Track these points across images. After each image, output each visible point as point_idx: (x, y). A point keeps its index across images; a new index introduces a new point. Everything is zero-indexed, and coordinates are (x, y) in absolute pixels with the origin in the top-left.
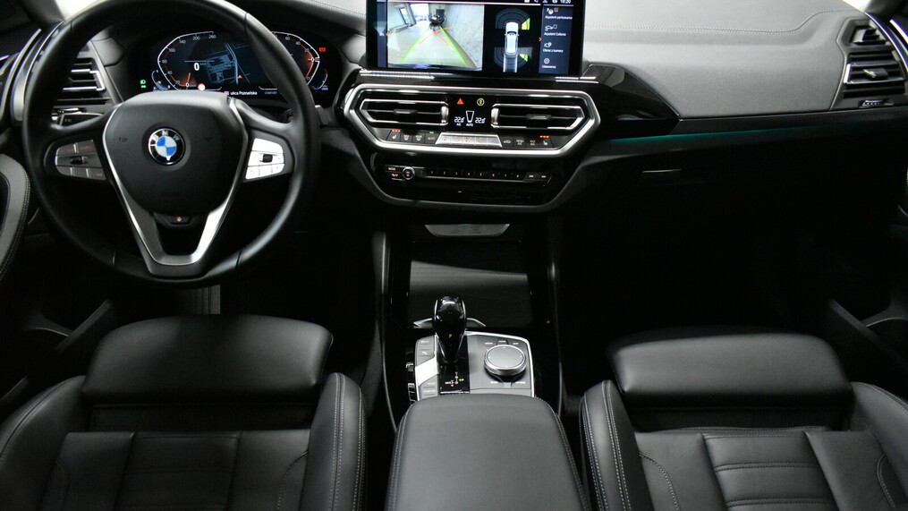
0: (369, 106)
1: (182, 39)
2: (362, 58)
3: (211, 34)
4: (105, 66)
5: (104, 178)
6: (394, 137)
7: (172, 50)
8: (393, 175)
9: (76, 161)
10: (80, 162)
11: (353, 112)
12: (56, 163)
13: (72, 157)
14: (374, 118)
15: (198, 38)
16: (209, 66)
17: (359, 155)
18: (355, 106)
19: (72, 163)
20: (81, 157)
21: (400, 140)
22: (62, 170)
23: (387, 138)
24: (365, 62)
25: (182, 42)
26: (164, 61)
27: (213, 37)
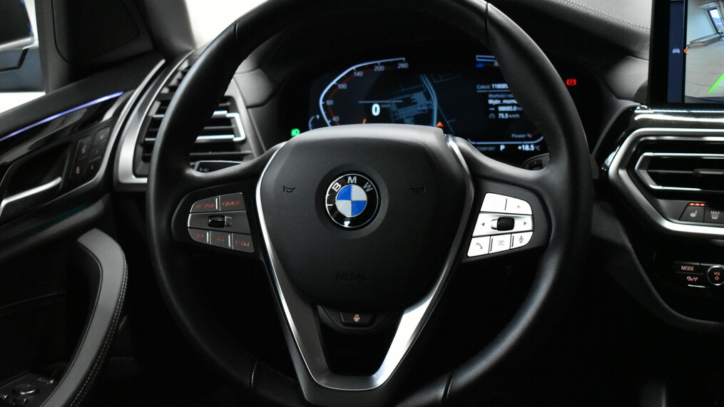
0: (651, 164)
1: (358, 69)
2: (641, 90)
3: (401, 61)
4: (248, 107)
5: (252, 251)
6: (693, 215)
7: (343, 86)
8: (689, 278)
9: (216, 224)
10: (221, 224)
11: (623, 173)
12: (189, 226)
13: (210, 217)
14: (658, 184)
15: (381, 68)
16: (394, 108)
17: (629, 246)
18: (627, 163)
19: (210, 225)
20: (223, 217)
21: (705, 220)
22: (195, 235)
23: (682, 217)
24: (645, 96)
25: (359, 74)
26: (330, 103)
27: (404, 66)
